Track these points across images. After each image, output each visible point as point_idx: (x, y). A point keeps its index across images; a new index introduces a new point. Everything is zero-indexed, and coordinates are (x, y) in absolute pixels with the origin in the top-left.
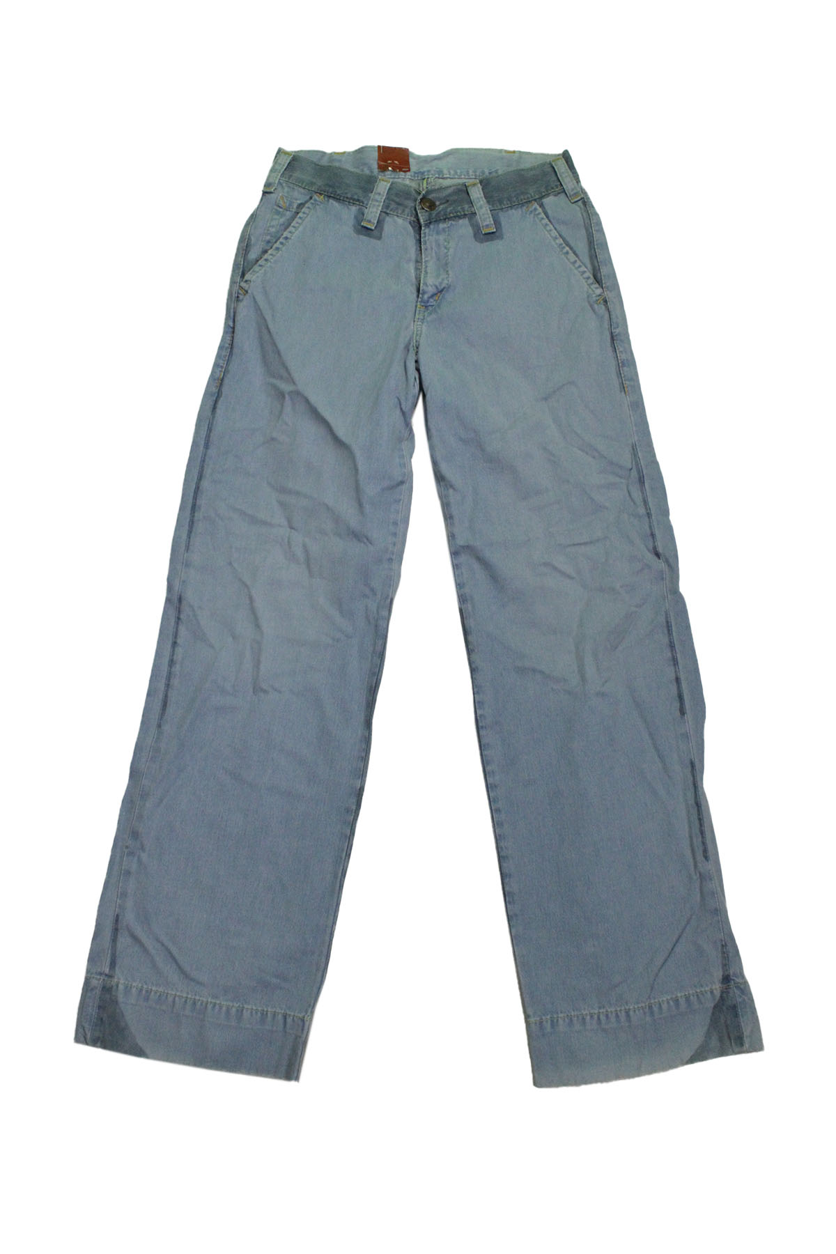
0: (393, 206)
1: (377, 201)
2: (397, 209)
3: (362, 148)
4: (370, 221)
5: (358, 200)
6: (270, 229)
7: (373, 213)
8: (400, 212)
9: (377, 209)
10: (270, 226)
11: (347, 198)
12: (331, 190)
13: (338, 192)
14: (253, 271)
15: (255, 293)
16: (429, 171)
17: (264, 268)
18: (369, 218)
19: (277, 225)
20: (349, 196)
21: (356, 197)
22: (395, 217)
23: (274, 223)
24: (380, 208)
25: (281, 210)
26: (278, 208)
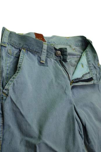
0: (49, 54)
1: (44, 52)
2: (50, 55)
3: (29, 33)
4: (43, 61)
5: (38, 52)
6: (7, 64)
7: (43, 57)
8: (52, 56)
9: (45, 56)
10: (7, 63)
11: (34, 51)
12: (27, 47)
13: (31, 48)
14: (9, 84)
15: (11, 96)
16: (51, 42)
17: (13, 82)
18: (42, 59)
19: (10, 63)
20: (35, 50)
21: (37, 51)
22: (51, 58)
23: (8, 61)
24: (45, 55)
25: (9, 55)
26: (8, 54)
